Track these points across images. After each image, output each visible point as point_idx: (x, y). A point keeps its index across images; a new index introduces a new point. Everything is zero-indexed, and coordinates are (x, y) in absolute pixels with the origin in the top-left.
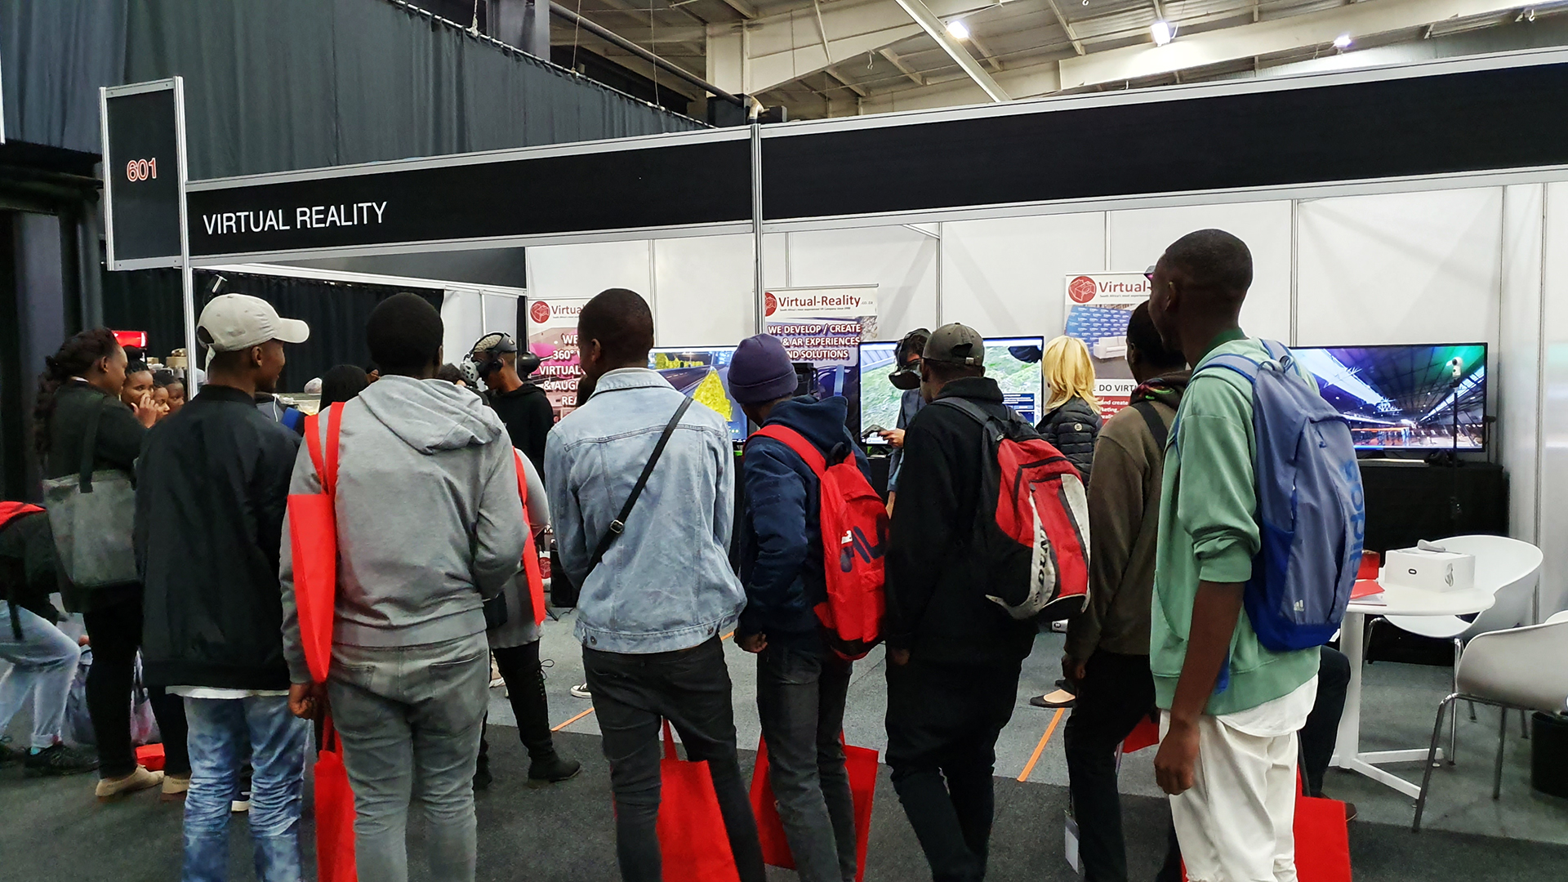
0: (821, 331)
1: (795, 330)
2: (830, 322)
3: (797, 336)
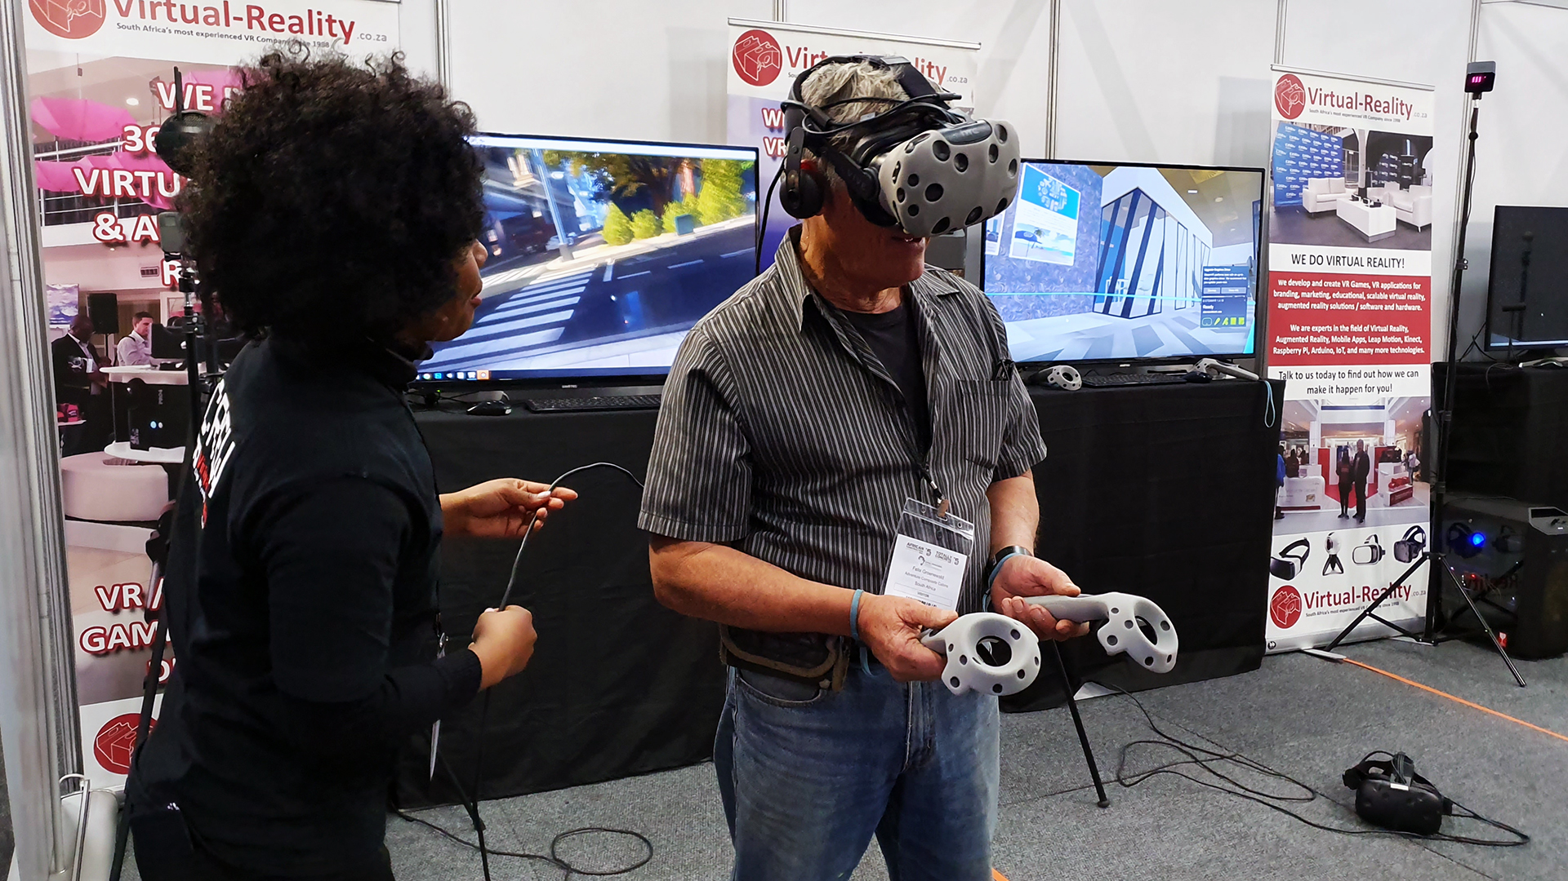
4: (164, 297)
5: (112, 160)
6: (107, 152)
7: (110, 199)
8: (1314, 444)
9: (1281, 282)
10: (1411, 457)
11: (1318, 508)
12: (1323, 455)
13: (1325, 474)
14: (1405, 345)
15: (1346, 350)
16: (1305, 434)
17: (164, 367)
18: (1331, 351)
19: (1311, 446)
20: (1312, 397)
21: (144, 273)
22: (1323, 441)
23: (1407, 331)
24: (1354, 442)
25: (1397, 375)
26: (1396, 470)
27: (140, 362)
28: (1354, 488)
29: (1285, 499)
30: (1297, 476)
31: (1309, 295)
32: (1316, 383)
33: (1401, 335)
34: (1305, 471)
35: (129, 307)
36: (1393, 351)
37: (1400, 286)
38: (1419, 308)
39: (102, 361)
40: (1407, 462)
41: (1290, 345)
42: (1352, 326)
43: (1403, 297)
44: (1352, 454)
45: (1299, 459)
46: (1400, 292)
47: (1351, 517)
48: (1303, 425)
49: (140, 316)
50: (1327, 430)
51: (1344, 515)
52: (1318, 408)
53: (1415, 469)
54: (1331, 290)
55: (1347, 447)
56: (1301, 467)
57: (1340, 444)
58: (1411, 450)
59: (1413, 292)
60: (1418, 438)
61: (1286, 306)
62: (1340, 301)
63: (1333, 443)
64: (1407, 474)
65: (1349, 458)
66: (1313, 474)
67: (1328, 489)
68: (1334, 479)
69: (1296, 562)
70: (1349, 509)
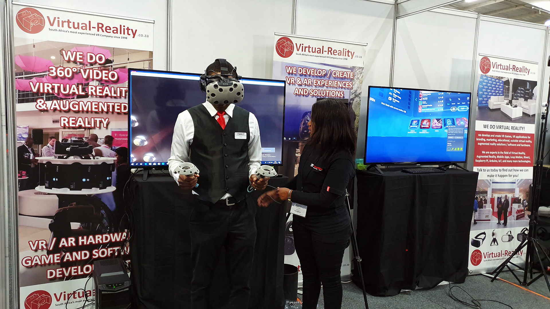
0: (325, 75)
1: (306, 72)
2: (333, 69)
3: (308, 77)
4: (60, 131)
5: (44, 79)
6: (42, 76)
7: (43, 94)
8: (489, 196)
9: (479, 135)
10: (524, 202)
11: (490, 220)
12: (492, 200)
13: (493, 207)
14: (524, 159)
15: (502, 161)
16: (486, 192)
17: (59, 158)
18: (497, 161)
19: (488, 197)
20: (489, 178)
21: (54, 122)
22: (492, 195)
23: (525, 154)
24: (504, 195)
25: (521, 171)
26: (519, 206)
27: (50, 155)
28: (503, 213)
29: (477, 217)
30: (482, 208)
31: (489, 140)
32: (490, 173)
33: (523, 155)
34: (485, 207)
35: (48, 134)
36: (519, 161)
37: (523, 137)
38: (529, 145)
39: (36, 155)
40: (523, 204)
41: (482, 159)
42: (505, 152)
43: (524, 141)
44: (503, 200)
45: (483, 202)
46: (523, 139)
47: (502, 224)
48: (485, 189)
49: (51, 138)
50: (494, 191)
51: (499, 223)
52: (491, 183)
53: (526, 206)
54: (498, 138)
55: (501, 197)
56: (484, 205)
57: (498, 196)
58: (525, 199)
59: (527, 139)
60: (527, 195)
61: (481, 144)
62: (501, 142)
63: (496, 196)
64: (523, 208)
65: (502, 202)
66: (488, 207)
67: (494, 214)
68: (496, 210)
69: (481, 241)
70: (501, 221)
